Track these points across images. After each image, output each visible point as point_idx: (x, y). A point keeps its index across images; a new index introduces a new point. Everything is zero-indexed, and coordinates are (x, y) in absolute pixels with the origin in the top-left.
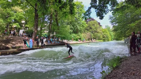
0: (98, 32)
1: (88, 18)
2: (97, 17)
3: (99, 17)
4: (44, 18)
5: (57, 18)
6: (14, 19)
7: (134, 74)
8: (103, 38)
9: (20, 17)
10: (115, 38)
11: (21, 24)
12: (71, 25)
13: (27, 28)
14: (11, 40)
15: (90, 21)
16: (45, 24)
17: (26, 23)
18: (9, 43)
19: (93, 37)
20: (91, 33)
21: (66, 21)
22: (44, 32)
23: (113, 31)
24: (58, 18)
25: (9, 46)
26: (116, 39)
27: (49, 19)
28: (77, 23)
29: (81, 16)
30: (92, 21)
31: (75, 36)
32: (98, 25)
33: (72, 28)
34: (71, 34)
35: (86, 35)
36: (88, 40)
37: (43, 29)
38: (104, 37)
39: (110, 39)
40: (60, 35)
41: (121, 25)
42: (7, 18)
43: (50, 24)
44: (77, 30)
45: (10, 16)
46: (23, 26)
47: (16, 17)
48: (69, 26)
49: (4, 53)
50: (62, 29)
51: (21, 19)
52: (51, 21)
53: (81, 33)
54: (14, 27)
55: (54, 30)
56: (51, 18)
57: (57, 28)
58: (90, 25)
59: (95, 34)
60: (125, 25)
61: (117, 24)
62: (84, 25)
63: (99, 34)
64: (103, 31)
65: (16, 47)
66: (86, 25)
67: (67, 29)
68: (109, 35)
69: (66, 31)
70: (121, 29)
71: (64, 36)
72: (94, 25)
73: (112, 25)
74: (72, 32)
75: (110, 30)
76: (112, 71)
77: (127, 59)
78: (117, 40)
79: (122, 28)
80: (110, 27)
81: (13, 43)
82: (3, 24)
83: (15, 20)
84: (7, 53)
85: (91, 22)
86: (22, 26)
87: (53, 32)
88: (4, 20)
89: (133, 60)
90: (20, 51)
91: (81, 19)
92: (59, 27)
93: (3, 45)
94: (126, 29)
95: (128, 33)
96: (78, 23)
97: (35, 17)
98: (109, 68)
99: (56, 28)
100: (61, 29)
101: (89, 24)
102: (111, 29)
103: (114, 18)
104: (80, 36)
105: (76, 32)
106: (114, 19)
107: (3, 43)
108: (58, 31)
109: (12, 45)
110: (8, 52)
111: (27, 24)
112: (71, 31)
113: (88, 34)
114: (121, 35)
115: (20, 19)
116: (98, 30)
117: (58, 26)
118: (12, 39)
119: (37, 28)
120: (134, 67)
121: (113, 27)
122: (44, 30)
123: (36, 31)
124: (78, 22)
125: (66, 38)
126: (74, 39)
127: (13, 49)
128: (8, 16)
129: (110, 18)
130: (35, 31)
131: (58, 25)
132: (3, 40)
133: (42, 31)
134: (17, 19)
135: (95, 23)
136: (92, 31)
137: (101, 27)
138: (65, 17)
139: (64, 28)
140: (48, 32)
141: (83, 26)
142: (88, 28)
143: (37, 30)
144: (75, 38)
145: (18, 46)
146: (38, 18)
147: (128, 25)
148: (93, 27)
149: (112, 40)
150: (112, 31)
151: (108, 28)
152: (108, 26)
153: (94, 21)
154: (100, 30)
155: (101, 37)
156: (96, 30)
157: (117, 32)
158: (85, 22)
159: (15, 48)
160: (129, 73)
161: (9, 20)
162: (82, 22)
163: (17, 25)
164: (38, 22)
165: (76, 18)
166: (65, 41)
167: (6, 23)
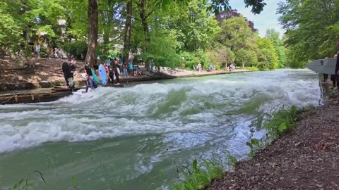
0: (247, 48)
1: (223, 9)
2: (247, 6)
3: (251, 7)
4: (112, 12)
5: (143, 11)
6: (38, 14)
7: (328, 149)
8: (260, 63)
9: (53, 9)
10: (289, 62)
11: (56, 29)
12: (178, 30)
13: (72, 37)
14: (36, 66)
15: (227, 18)
16: (116, 28)
17: (69, 26)
18: (33, 73)
19: (233, 60)
20: (229, 49)
21: (167, 18)
22: (114, 49)
23: (285, 43)
24: (148, 10)
25: (34, 80)
26: (292, 63)
27: (124, 16)
28: (193, 24)
29: (206, 6)
30: (234, 19)
31: (190, 58)
32: (248, 29)
33: (182, 37)
34: (177, 52)
35: (217, 54)
36: (221, 67)
37: (110, 39)
38: (260, 60)
39: (276, 64)
40: (152, 54)
41: (308, 29)
42: (23, 12)
43: (126, 27)
44: (195, 41)
45: (30, 9)
46: (63, 32)
47: (42, 8)
48: (173, 31)
49: (24, 98)
50: (157, 39)
51: (56, 14)
52: (129, 18)
53: (204, 50)
54: (42, 36)
55: (137, 42)
56: (128, 12)
57: (145, 37)
58: (227, 28)
59: (240, 51)
60: (317, 27)
61: (297, 25)
62: (212, 28)
63: (249, 53)
64: (261, 43)
65: (49, 83)
66: (218, 28)
67: (167, 40)
68: (274, 54)
69: (167, 46)
70: (306, 39)
71: (163, 58)
72: (238, 29)
73: (284, 27)
74: (180, 47)
75: (277, 41)
76: (276, 140)
77: (315, 113)
78: (294, 66)
79: (310, 35)
80: (277, 35)
81: (42, 73)
82: (13, 28)
83: (42, 17)
84: (31, 97)
85: (229, 20)
86: (59, 33)
87: (136, 48)
88: (15, 17)
89: (330, 116)
90: (60, 93)
91: (204, 11)
92: (148, 35)
93: (20, 78)
94: (319, 40)
95: (323, 49)
96: (198, 24)
97: (89, 9)
98: (267, 135)
99: (141, 36)
100: (154, 41)
101: (224, 26)
102: (280, 38)
103: (290, 10)
104: (200, 56)
105: (191, 46)
106: (289, 12)
107: (20, 75)
108: (148, 44)
109: (39, 79)
110: (33, 96)
111: (71, 27)
112: (180, 44)
113: (221, 51)
114: (304, 54)
115: (53, 16)
116: (248, 43)
117: (148, 31)
118: (39, 66)
119: (96, 37)
120: (329, 131)
121: (286, 33)
122: (112, 41)
123: (93, 46)
124: (197, 21)
125: (167, 62)
126: (187, 66)
127: (43, 87)
128: (24, 7)
129: (281, 9)
130: (91, 44)
131: (146, 29)
132: (19, 66)
133: (109, 45)
134: (46, 14)
135: (241, 23)
136: (231, 44)
137: (255, 34)
138: (164, 9)
139: (160, 38)
140: (122, 47)
141: (209, 32)
142: (223, 37)
143: (96, 43)
144: (189, 62)
145: (53, 81)
146: (97, 13)
147: (327, 28)
148: (235, 34)
149: (280, 67)
150: (282, 45)
151: (274, 37)
152: (273, 31)
153: (238, 18)
154: (253, 42)
155: (255, 60)
156: (243, 41)
157: (296, 45)
158: (215, 21)
159: (48, 85)
160: (317, 146)
161: (27, 19)
162: (208, 20)
163: (47, 30)
164: (97, 21)
165: (191, 9)
166: (165, 70)
167: (22, 26)
